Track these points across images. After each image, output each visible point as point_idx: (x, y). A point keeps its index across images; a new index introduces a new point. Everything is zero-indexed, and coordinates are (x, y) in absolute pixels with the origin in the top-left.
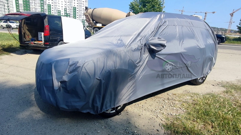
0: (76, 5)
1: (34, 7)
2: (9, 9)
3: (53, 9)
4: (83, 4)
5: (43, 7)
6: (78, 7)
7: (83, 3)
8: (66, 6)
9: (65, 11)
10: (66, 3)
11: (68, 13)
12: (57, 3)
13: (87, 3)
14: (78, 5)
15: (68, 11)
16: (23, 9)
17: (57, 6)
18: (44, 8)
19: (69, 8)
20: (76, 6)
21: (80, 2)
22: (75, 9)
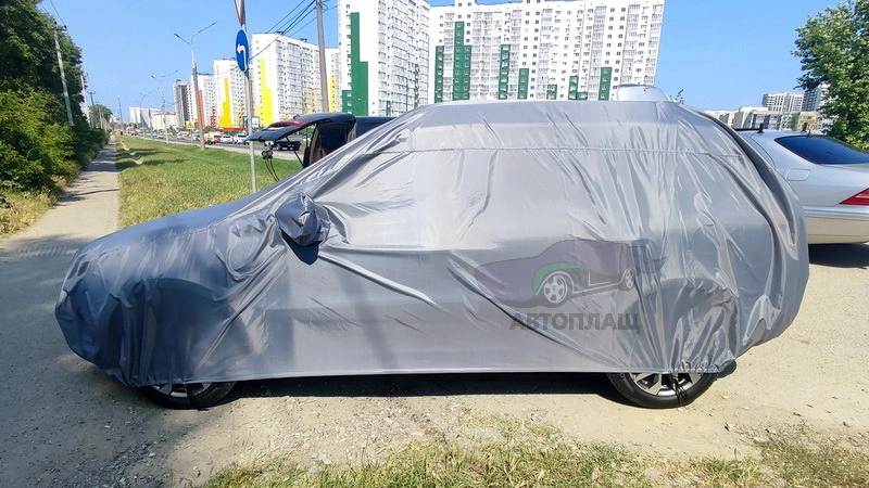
0: (613, 58)
1: (480, 82)
2: (416, 96)
3: (534, 84)
4: (641, 52)
5: (505, 81)
6: (619, 66)
7: (639, 49)
8: (576, 67)
9: (571, 84)
10: (577, 59)
11: (583, 90)
12: (550, 61)
13: (656, 48)
14: (620, 58)
15: (581, 83)
16: (451, 91)
17: (549, 72)
18: (509, 84)
19: (587, 72)
20: (612, 64)
21: (628, 48)
22: (606, 74)
